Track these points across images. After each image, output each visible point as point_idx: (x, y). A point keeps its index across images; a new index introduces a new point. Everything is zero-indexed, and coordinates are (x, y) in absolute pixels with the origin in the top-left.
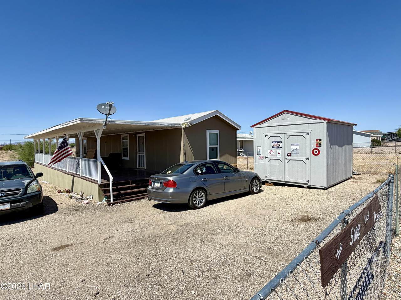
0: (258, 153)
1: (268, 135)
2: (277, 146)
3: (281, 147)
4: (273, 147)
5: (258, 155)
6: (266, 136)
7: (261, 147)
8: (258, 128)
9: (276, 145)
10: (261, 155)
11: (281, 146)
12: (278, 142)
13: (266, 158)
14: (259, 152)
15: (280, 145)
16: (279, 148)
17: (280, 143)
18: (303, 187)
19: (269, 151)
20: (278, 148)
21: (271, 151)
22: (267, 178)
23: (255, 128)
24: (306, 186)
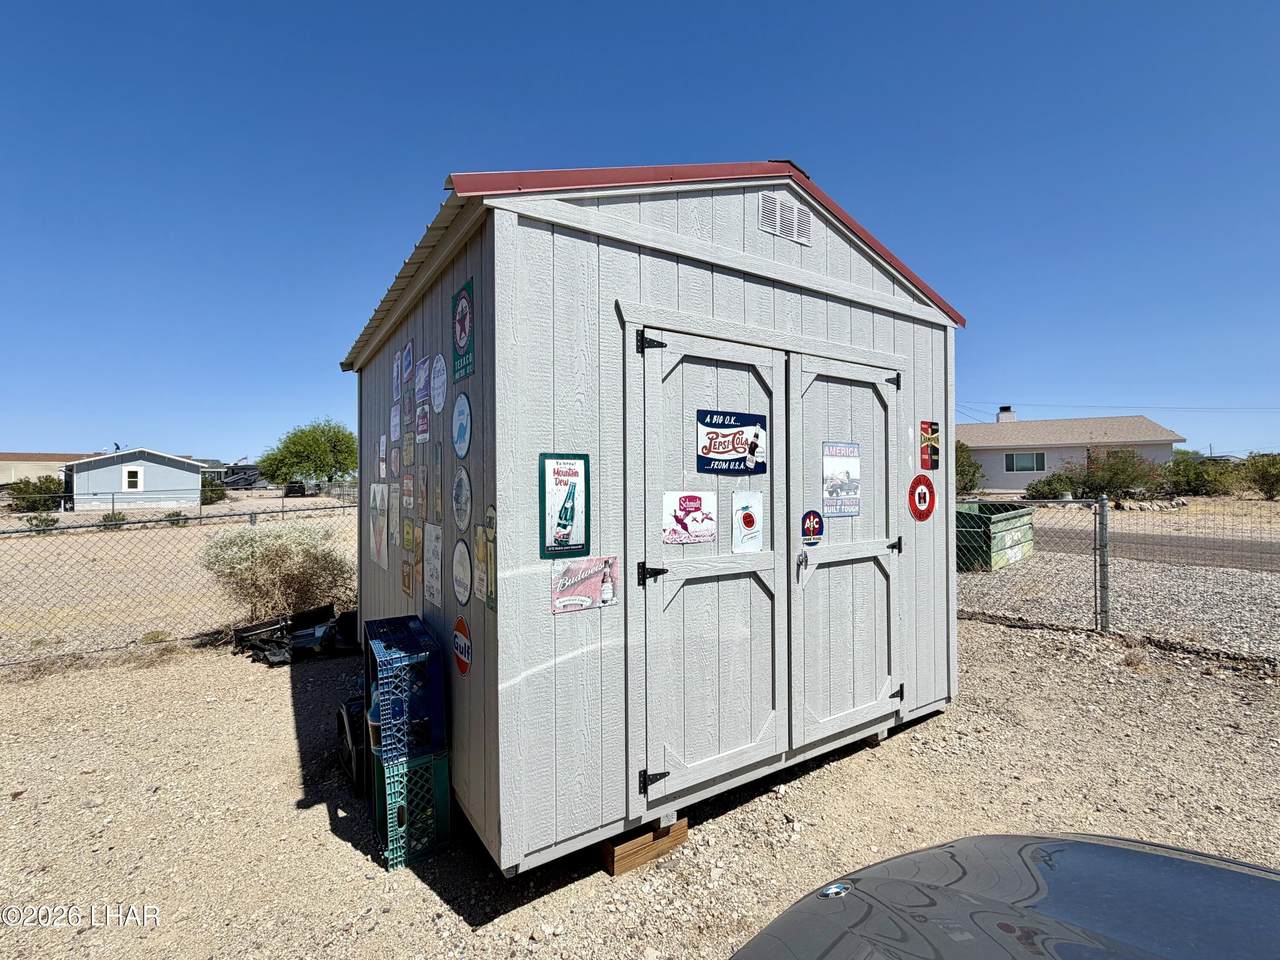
0: (553, 532)
1: (665, 337)
2: (733, 455)
3: (760, 468)
4: (704, 465)
5: (547, 553)
6: (643, 343)
7: (585, 458)
8: (554, 227)
9: (728, 445)
10: (584, 550)
11: (761, 456)
12: (745, 420)
13: (646, 573)
14: (566, 515)
15: (753, 448)
16: (747, 472)
17: (757, 429)
18: (871, 742)
19: (671, 502)
20: (737, 469)
21: (690, 504)
22: (656, 791)
23: (525, 220)
24: (882, 729)
